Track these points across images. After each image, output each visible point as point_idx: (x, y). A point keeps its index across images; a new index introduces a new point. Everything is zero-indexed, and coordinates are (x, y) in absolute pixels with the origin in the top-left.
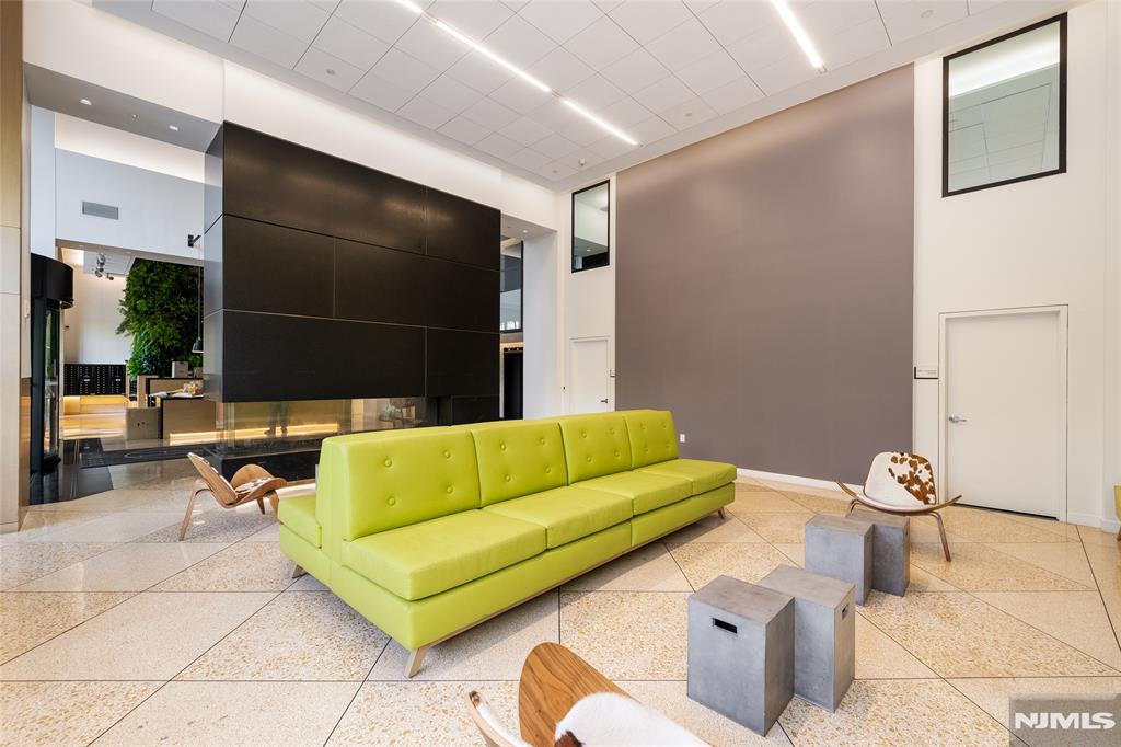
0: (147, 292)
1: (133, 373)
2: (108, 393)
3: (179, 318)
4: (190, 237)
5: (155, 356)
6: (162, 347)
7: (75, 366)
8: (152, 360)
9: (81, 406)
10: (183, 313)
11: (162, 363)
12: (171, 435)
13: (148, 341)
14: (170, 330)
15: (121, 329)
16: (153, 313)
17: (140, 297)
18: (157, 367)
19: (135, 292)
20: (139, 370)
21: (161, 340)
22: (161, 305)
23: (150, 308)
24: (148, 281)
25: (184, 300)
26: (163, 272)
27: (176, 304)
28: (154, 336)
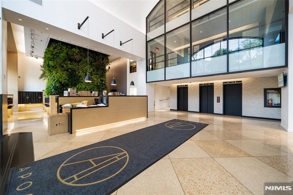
0: (54, 58)
1: (47, 94)
2: (36, 103)
3: (67, 70)
4: (79, 24)
5: (57, 87)
6: (60, 83)
7: (23, 92)
8: (56, 88)
9: (25, 108)
10: (69, 69)
11: (60, 90)
12: (77, 131)
13: (54, 80)
14: (64, 76)
15: (41, 77)
16: (56, 68)
17: (51, 60)
18: (59, 91)
19: (48, 58)
20: (50, 93)
21: (60, 80)
22: (60, 64)
23: (55, 65)
24: (54, 53)
25: (69, 62)
26: (61, 49)
27: (66, 64)
28: (57, 78)
